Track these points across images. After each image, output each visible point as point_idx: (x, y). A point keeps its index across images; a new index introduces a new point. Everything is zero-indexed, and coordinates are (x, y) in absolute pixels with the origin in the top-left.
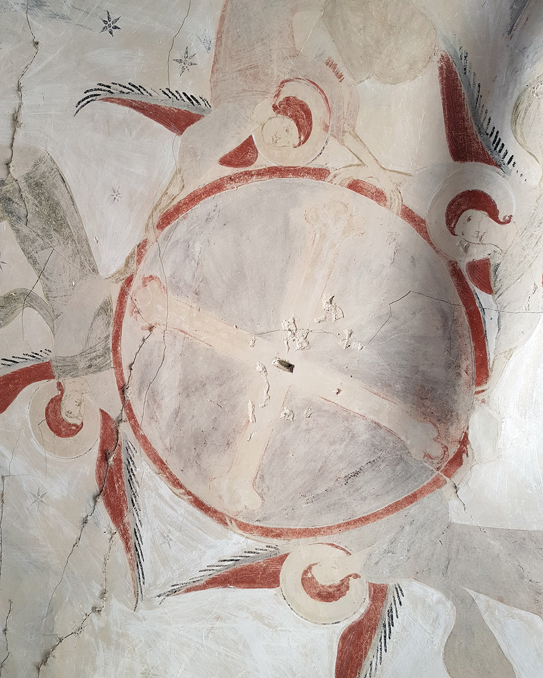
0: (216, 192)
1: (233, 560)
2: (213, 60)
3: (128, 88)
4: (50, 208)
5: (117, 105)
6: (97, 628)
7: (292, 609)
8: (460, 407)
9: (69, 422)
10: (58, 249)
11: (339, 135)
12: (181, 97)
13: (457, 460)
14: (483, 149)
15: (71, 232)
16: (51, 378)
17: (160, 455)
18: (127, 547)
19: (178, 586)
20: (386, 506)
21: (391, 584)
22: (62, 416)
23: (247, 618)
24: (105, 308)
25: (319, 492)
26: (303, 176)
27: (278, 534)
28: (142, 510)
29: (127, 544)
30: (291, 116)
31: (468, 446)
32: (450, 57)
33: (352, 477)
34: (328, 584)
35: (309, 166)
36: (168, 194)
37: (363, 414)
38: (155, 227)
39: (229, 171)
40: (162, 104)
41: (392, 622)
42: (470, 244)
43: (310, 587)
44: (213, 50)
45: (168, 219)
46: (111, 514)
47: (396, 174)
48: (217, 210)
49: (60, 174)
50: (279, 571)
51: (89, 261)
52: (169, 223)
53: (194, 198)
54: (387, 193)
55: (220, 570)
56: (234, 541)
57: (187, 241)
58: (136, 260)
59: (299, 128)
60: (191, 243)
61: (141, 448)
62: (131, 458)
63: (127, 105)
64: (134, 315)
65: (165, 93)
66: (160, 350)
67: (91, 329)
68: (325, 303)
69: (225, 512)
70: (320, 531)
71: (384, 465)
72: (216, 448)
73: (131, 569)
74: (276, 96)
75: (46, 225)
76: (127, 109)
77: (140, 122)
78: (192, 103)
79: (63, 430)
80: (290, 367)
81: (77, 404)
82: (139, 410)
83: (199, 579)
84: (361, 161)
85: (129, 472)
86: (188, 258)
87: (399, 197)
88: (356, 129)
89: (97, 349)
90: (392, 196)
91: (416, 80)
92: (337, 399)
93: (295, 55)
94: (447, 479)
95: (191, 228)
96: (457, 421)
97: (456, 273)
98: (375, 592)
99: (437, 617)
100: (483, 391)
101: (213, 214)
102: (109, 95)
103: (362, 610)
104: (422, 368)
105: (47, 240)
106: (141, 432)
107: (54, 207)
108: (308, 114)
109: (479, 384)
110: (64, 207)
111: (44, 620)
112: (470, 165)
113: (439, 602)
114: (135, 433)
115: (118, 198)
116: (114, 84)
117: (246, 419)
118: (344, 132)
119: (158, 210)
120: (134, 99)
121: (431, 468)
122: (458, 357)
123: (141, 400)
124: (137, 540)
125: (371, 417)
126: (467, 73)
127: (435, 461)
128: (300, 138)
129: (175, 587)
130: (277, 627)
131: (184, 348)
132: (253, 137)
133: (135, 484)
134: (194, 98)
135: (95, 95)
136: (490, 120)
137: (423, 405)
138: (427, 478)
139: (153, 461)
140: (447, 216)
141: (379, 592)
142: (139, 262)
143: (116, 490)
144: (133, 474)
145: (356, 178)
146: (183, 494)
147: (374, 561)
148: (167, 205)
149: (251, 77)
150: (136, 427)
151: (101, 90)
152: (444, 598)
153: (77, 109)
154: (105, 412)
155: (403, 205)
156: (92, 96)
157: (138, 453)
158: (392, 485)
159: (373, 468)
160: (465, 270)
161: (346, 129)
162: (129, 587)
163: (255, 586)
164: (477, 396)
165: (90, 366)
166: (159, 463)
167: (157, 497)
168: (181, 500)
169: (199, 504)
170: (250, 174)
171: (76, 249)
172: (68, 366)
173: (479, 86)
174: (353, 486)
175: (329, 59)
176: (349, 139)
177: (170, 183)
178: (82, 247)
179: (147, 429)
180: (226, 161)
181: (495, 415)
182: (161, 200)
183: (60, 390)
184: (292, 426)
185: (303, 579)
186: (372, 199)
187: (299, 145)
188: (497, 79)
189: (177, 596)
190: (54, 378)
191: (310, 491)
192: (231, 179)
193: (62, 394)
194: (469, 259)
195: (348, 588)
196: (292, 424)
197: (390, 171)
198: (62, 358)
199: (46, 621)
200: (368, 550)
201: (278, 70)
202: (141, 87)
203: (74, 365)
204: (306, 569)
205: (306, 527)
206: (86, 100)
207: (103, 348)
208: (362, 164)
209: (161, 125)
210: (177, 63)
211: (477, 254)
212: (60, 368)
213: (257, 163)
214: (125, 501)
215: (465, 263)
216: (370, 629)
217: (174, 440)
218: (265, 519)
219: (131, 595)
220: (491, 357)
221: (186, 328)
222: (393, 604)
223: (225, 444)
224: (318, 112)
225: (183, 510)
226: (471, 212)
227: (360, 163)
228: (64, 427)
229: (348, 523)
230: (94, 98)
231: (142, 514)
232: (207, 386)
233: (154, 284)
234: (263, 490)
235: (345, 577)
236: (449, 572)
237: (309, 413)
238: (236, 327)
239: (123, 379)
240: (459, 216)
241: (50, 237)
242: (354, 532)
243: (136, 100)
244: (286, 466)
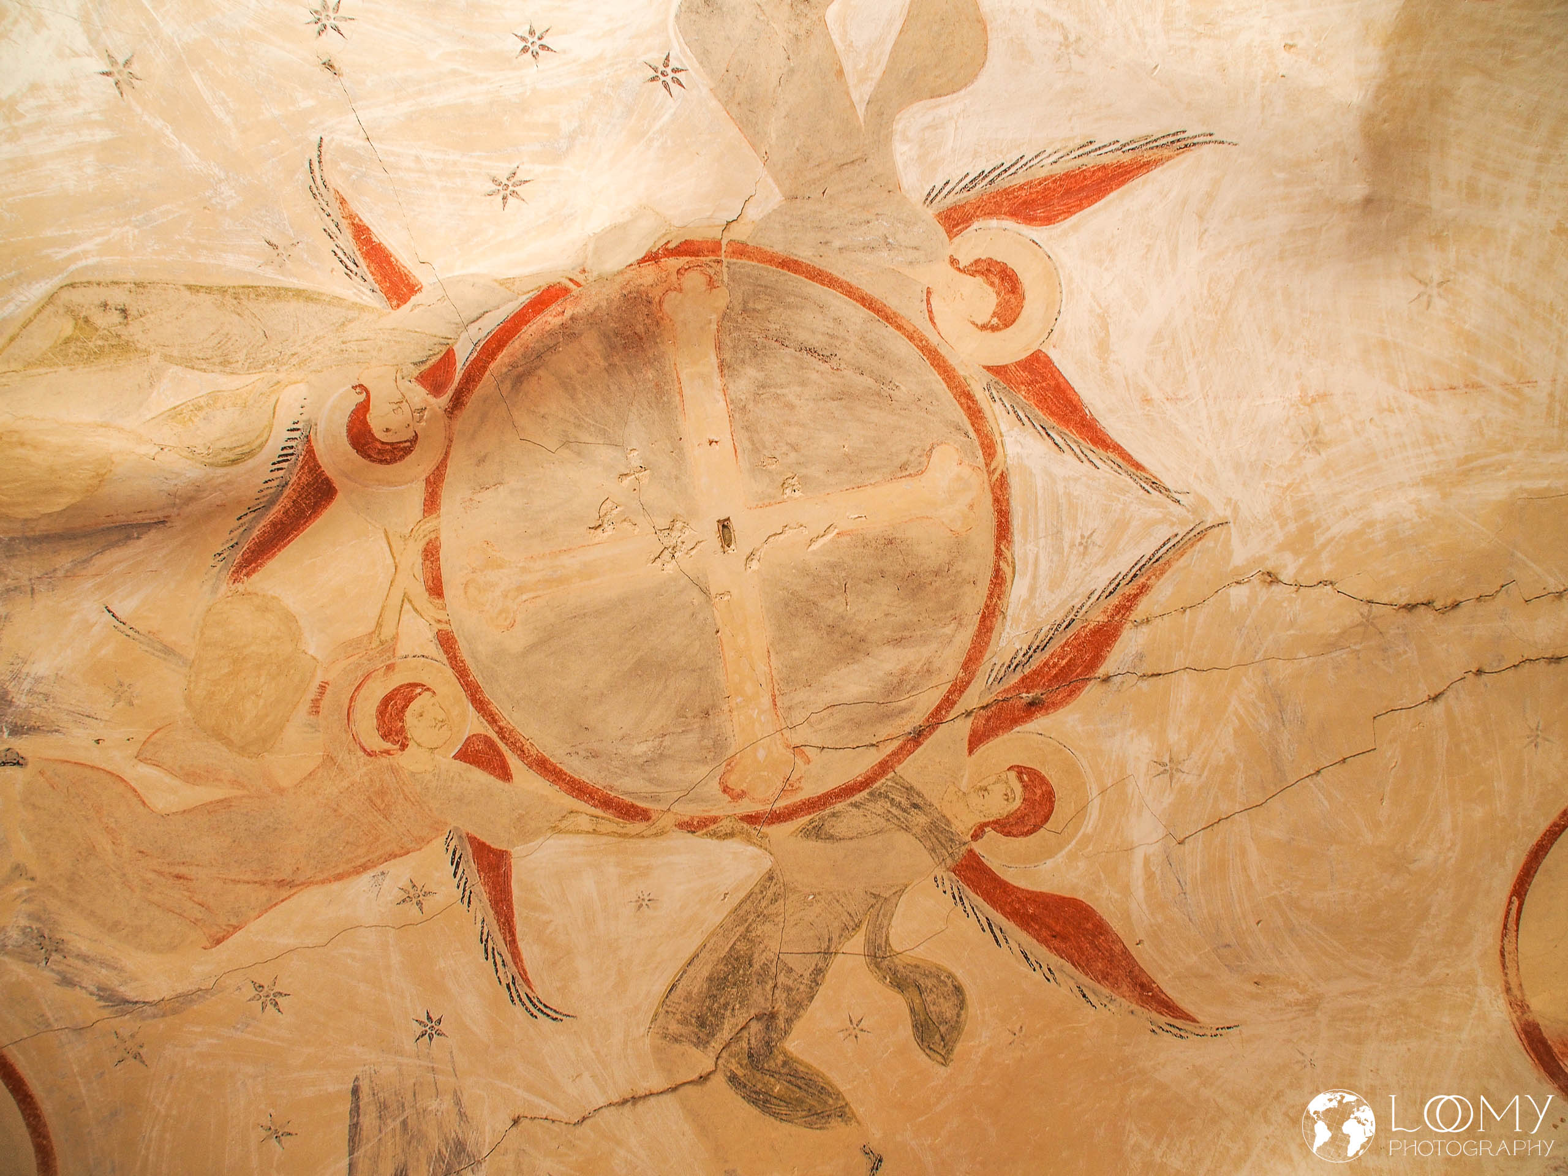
0: (552, 764)
1: (1047, 433)
2: (393, 861)
3: (494, 957)
4: (724, 988)
5: (524, 962)
6: (1301, 560)
7: (1059, 312)
8: (613, 291)
9: (1021, 789)
10: (774, 946)
11: (389, 647)
12: (461, 878)
13: (686, 249)
14: (302, 467)
15: (738, 940)
16: (974, 854)
17: (976, 628)
18: (1141, 592)
19: (1144, 485)
20: (826, 288)
21: (930, 213)
22: (1019, 804)
23: (1116, 362)
24: (816, 832)
25: (871, 381)
26: (462, 662)
27: (966, 398)
28: (1070, 605)
29: (1136, 596)
30: (402, 720)
31: (654, 250)
32: (230, 573)
33: (821, 353)
34: (990, 289)
35: (446, 662)
36: (594, 827)
37: (722, 393)
38: (650, 822)
39: (514, 762)
40: (485, 897)
41: (980, 175)
42: (413, 409)
43: (1012, 309)
44: (381, 868)
45: (628, 811)
46: (1109, 645)
47: (394, 551)
48: (574, 749)
49: (667, 997)
50: (1018, 363)
51: (762, 892)
52: (633, 806)
53: (578, 789)
54: (421, 545)
55: (1075, 442)
56: (1019, 449)
57: (641, 767)
58: (715, 826)
59: (410, 702)
60: (640, 761)
61: (985, 660)
62: (1009, 667)
63: (517, 947)
64: (796, 785)
65: (469, 902)
66: (822, 720)
67: (860, 836)
68: (606, 534)
69: (986, 486)
70: (924, 346)
71: (772, 326)
72: (908, 554)
73: (1170, 566)
74: (389, 754)
75: (752, 982)
76: (521, 945)
77: (526, 917)
78: (460, 858)
79: (1039, 792)
80: (724, 526)
81: (986, 794)
82: (929, 699)
83: (1109, 462)
84: (403, 601)
85: (1031, 657)
86: (664, 753)
87: (417, 527)
88: (370, 631)
89: (883, 810)
90: (422, 536)
91: (277, 595)
92: (725, 438)
93: (330, 760)
94: (724, 242)
95: (619, 771)
96: (631, 283)
97: (457, 402)
98: (958, 224)
99: (927, 128)
100: (571, 280)
101: (582, 753)
102: (519, 981)
103: (994, 223)
104: (603, 363)
105: (774, 970)
106: (960, 675)
107: (718, 983)
108: (386, 701)
109: (566, 291)
110: (709, 967)
111: (1358, 647)
112: (330, 471)
113: (906, 139)
114: (969, 683)
115: (646, 895)
116: (500, 982)
117: (838, 540)
118: (382, 643)
119: (624, 831)
120: (503, 942)
121: (725, 270)
122: (552, 334)
123: (913, 704)
124: (1119, 584)
125: (717, 381)
126: (235, 541)
127: (711, 271)
128: (420, 694)
129: (1147, 487)
130: (1099, 315)
131: (798, 687)
132: (453, 754)
133: (1041, 636)
134: (453, 859)
135: (531, 1001)
136: (266, 482)
137: (647, 331)
138: (743, 266)
139: (991, 632)
140: (402, 458)
141: (954, 219)
142: (715, 820)
143: (1071, 659)
144: (1029, 649)
145: (427, 594)
146: (1007, 562)
147: (917, 254)
148: (611, 823)
149: (386, 800)
150: (959, 688)
151: (519, 996)
152: (897, 137)
153: (564, 1018)
154: (969, 744)
155: (424, 517)
156: (534, 1005)
157: (994, 660)
158: (791, 299)
159: (787, 335)
160: (446, 395)
161: (378, 643)
162: (1199, 552)
163: (1063, 380)
164: (583, 283)
165: (915, 806)
166: (988, 623)
167: (1037, 595)
168: (1016, 559)
169: (1003, 530)
170: (501, 732)
171: (758, 919)
172: (937, 839)
173: (240, 518)
174: (830, 345)
175: (310, 714)
176: (387, 632)
177: (578, 832)
178: (748, 913)
179: (950, 668)
180: (505, 774)
181: (591, 247)
182: (608, 834)
183: (983, 831)
184: (804, 471)
185: (1006, 326)
186: (439, 558)
187: (428, 689)
188: (219, 503)
189: (1159, 477)
190: (971, 851)
191: (879, 394)
192: (522, 753)
193: (987, 824)
194: (431, 399)
195: (977, 262)
196: (801, 475)
197: (394, 558)
198: (933, 854)
199: (1355, 644)
200: (907, 271)
201: (359, 768)
202: (481, 939)
203: (930, 831)
204: (989, 331)
205: (932, 367)
206: (545, 1010)
207: (876, 801)
208: (406, 598)
209: (512, 885)
210: (424, 906)
211: (419, 395)
212: (949, 849)
213: (482, 731)
214: (1077, 636)
215: (439, 400)
216: (1011, 196)
217: (939, 620)
218: (958, 428)
219: (1208, 542)
220: (524, 299)
221: (766, 701)
222: (955, 191)
223: (894, 546)
224: (377, 690)
225: (1029, 546)
226: (379, 434)
227: (406, 600)
228: (1035, 793)
229: (887, 319)
230: (535, 1001)
231: (1077, 600)
232: (829, 621)
233: (732, 780)
234: (919, 456)
235: (965, 275)
236: (855, 157)
237: (770, 461)
238: (718, 632)
239: (901, 748)
240: (392, 444)
241: (765, 967)
242: (893, 303)
243: (501, 937)
244: (866, 446)
